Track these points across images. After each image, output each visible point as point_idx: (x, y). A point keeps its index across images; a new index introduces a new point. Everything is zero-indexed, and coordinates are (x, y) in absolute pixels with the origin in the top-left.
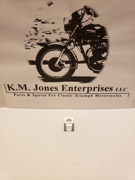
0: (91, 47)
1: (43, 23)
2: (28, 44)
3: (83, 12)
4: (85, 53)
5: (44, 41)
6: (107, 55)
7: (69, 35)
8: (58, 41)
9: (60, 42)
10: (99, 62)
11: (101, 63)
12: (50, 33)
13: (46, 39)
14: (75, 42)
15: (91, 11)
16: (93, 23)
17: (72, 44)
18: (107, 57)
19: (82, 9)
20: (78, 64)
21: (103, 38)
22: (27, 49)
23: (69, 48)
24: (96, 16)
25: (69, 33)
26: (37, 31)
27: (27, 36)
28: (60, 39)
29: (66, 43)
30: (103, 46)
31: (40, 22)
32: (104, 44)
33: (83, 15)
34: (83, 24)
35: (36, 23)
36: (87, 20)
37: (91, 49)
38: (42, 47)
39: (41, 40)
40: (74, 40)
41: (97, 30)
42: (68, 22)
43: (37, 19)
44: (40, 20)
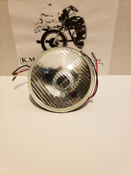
0: (75, 30)
1: (46, 16)
2: (36, 30)
3: (69, 9)
4: (72, 34)
5: (46, 28)
6: (86, 36)
7: (61, 23)
8: (55, 27)
9: (56, 28)
10: (81, 41)
11: (82, 42)
12: (50, 22)
13: (48, 26)
14: (65, 28)
15: (74, 8)
16: (75, 16)
17: (64, 29)
18: (86, 37)
19: (69, 7)
20: (68, 42)
21: (82, 25)
22: (36, 33)
23: (62, 31)
24: (77, 11)
25: (61, 22)
26: (42, 21)
27: (36, 24)
28: (56, 26)
29: (60, 29)
30: (83, 30)
31: (44, 16)
32: (83, 28)
33: (69, 11)
34: (69, 16)
35: (42, 16)
36: (72, 14)
37: (75, 32)
38: (45, 31)
39: (44, 27)
40: (65, 26)
41: (78, 20)
42: (61, 16)
43: (42, 14)
44: (44, 15)
